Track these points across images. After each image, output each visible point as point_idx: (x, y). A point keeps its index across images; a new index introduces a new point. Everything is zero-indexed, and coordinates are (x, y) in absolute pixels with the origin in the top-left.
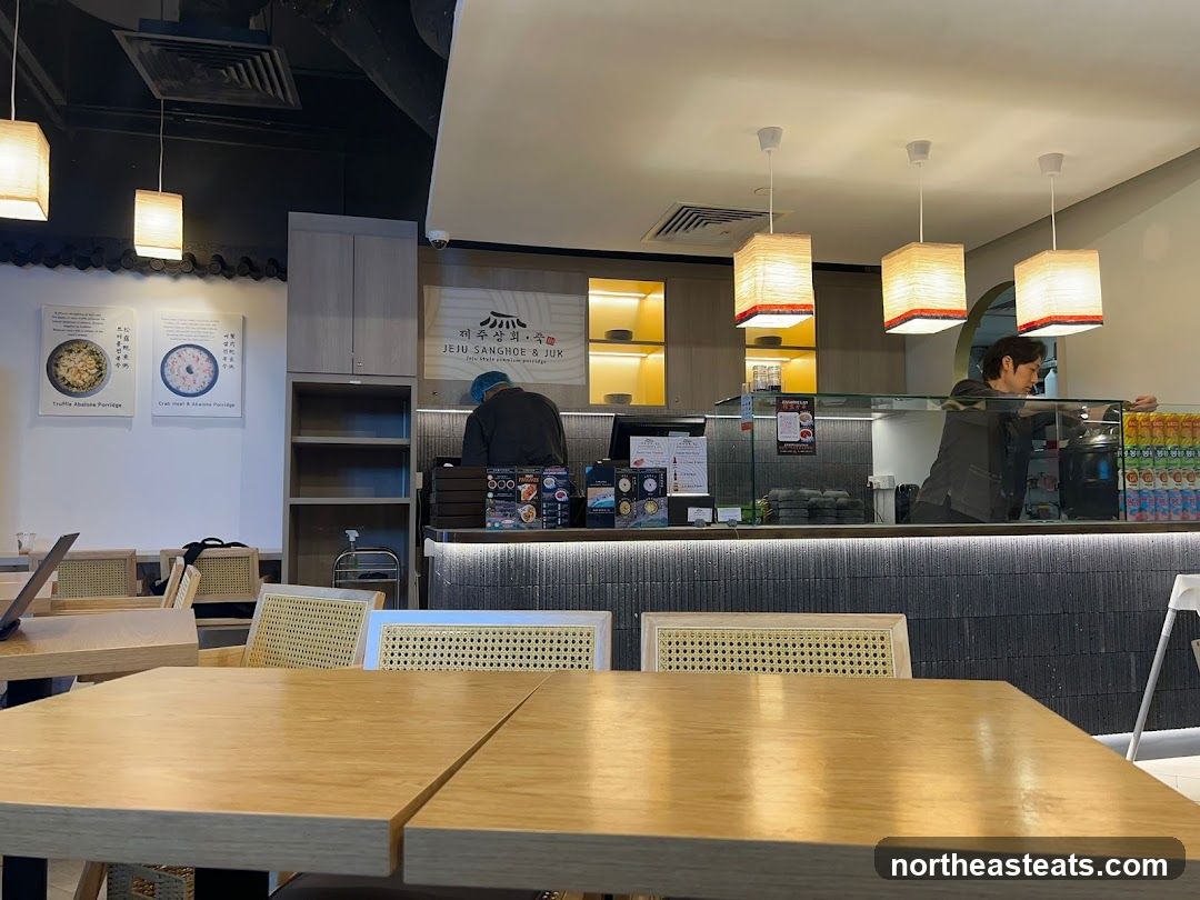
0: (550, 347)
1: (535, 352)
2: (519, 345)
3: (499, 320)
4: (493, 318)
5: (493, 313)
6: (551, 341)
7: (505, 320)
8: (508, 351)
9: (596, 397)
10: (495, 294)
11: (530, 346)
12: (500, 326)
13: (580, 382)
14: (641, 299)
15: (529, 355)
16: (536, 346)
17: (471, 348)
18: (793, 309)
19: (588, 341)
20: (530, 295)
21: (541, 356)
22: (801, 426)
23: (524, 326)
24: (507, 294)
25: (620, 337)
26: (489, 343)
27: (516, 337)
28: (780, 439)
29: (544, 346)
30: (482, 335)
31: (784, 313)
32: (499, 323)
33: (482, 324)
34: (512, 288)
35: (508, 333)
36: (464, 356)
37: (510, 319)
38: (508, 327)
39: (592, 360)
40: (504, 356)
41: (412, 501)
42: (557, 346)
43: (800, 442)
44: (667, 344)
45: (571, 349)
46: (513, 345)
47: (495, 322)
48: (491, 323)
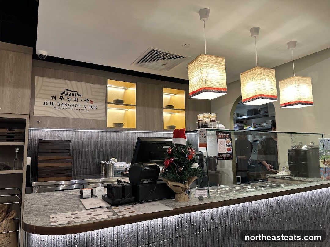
0: (91, 105)
1: (85, 106)
2: (78, 103)
3: (69, 93)
4: (67, 91)
5: (66, 90)
6: (92, 102)
7: (72, 93)
8: (73, 105)
9: (110, 125)
10: (68, 82)
11: (83, 104)
12: (70, 95)
13: (104, 119)
14: (126, 89)
15: (82, 107)
16: (86, 104)
17: (56, 103)
18: (218, 90)
19: (107, 103)
20: (83, 84)
21: (87, 108)
22: (227, 146)
23: (80, 96)
24: (73, 82)
25: (119, 102)
26: (64, 102)
27: (77, 100)
28: (219, 152)
29: (89, 104)
30: (62, 98)
31: (215, 92)
32: (69, 94)
33: (62, 94)
34: (75, 80)
35: (73, 98)
36: (53, 107)
37: (74, 93)
38: (73, 95)
39: (108, 110)
40: (71, 107)
41: (24, 171)
42: (94, 104)
43: (227, 153)
44: (137, 106)
45: (100, 106)
46: (75, 103)
47: (68, 93)
48: (66, 93)
